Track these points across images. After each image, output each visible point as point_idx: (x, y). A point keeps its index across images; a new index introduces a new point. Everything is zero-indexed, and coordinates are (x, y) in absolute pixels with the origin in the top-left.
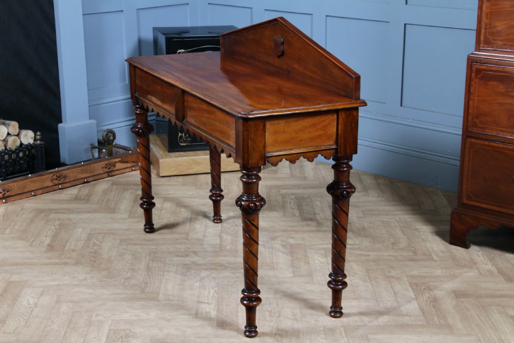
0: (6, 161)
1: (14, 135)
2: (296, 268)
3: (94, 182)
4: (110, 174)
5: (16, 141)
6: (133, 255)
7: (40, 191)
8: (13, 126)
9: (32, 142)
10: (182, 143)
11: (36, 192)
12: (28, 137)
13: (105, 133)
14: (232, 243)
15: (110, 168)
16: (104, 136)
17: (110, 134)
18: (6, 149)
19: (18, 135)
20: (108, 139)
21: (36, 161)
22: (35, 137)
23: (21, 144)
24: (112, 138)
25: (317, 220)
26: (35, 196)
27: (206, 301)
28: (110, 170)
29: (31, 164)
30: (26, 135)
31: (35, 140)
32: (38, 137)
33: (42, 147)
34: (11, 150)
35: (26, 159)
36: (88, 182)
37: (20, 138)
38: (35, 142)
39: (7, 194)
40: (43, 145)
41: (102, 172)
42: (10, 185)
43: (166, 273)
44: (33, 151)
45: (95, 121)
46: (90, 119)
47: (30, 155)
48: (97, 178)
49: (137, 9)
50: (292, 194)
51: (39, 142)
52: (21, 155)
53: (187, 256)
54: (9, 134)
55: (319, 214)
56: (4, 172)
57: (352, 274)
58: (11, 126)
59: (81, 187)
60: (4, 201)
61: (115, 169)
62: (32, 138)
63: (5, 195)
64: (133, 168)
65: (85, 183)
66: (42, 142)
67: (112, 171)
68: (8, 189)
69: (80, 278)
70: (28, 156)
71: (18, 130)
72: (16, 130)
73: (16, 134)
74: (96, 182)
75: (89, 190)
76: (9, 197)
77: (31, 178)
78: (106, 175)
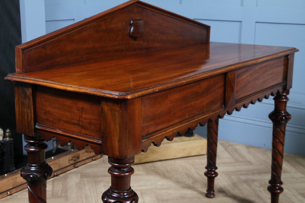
3: (62, 175)
4: (75, 166)
7: (14, 190)
9: (1, 138)
11: (11, 191)
21: (4, 157)
22: (4, 134)
26: (10, 195)
28: (76, 161)
31: (4, 136)
32: (7, 134)
33: (11, 143)
36: (57, 175)
38: (5, 139)
40: (12, 142)
41: (68, 165)
48: (65, 170)
51: (8, 139)
61: (79, 160)
62: (1, 135)
64: (94, 158)
65: (55, 176)
66: (12, 139)
67: (77, 163)
75: (62, 184)
77: (7, 177)
78: (72, 166)
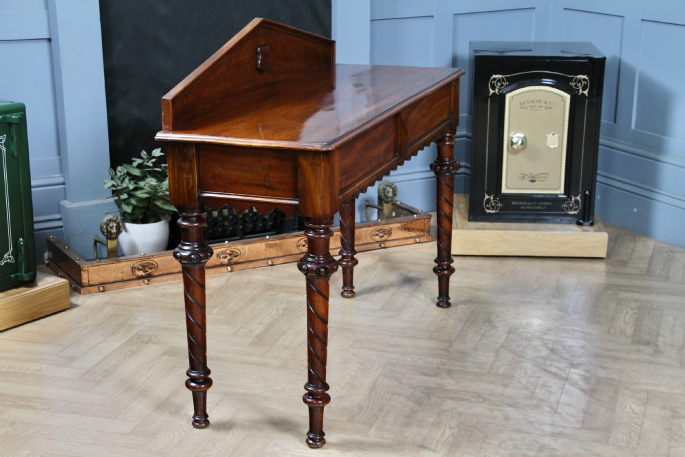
0: (245, 215)
2: (591, 415)
4: (382, 245)
6: (362, 364)
7: (282, 260)
10: (489, 209)
11: (274, 260)
13: (382, 187)
14: (510, 365)
15: (382, 237)
16: (381, 190)
17: (389, 190)
20: (386, 196)
21: (285, 219)
24: (391, 194)
25: (656, 345)
26: (272, 265)
27: (433, 448)
28: (383, 239)
29: (278, 221)
39: (235, 259)
41: (371, 241)
42: (239, 247)
43: (395, 396)
48: (364, 248)
49: (455, 14)
50: (635, 301)
53: (436, 375)
55: (663, 336)
56: (242, 229)
57: (675, 437)
60: (229, 268)
61: (390, 238)
63: (232, 261)
64: (417, 240)
67: (386, 241)
68: (236, 253)
69: (276, 388)
76: (237, 263)
77: (268, 240)
78: (377, 245)
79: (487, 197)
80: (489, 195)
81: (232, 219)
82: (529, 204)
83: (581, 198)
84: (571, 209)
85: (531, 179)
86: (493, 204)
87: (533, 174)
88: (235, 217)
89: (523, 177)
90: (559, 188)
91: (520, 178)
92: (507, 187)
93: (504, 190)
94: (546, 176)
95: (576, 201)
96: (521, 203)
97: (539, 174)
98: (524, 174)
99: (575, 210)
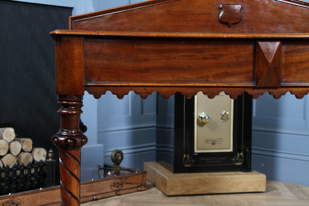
0: (18, 177)
1: (28, 152)
3: (102, 200)
4: (117, 193)
5: (29, 157)
8: (27, 142)
9: (44, 159)
10: (186, 164)
12: (40, 155)
13: (114, 153)
15: (118, 187)
16: (113, 155)
17: (118, 154)
18: (18, 164)
19: (31, 152)
20: (117, 159)
21: (46, 179)
22: (47, 155)
23: (34, 161)
24: (120, 158)
29: (41, 181)
30: (39, 153)
31: (47, 157)
32: (50, 155)
33: (53, 164)
34: (23, 165)
35: (37, 176)
36: (96, 200)
37: (33, 156)
38: (48, 160)
40: (54, 163)
41: (110, 190)
44: (45, 168)
45: (102, 145)
46: (98, 143)
47: (42, 173)
48: (105, 196)
51: (50, 159)
52: (33, 171)
54: (22, 151)
56: (15, 188)
58: (25, 143)
59: (91, 204)
61: (122, 188)
62: (44, 156)
64: (139, 189)
65: (94, 200)
66: (54, 160)
67: (120, 190)
68: (18, 202)
70: (39, 173)
71: (31, 147)
72: (30, 146)
73: (30, 150)
74: (104, 200)
77: (42, 191)
78: (114, 193)
79: (185, 156)
80: (187, 154)
81: (8, 180)
82: (212, 159)
83: (243, 154)
84: (237, 161)
85: (212, 142)
86: (189, 161)
87: (214, 139)
88: (10, 178)
89: (207, 141)
90: (229, 148)
91: (205, 142)
92: (198, 149)
93: (196, 151)
94: (222, 140)
95: (240, 156)
96: (207, 159)
97: (217, 139)
98: (208, 139)
99: (240, 162)
